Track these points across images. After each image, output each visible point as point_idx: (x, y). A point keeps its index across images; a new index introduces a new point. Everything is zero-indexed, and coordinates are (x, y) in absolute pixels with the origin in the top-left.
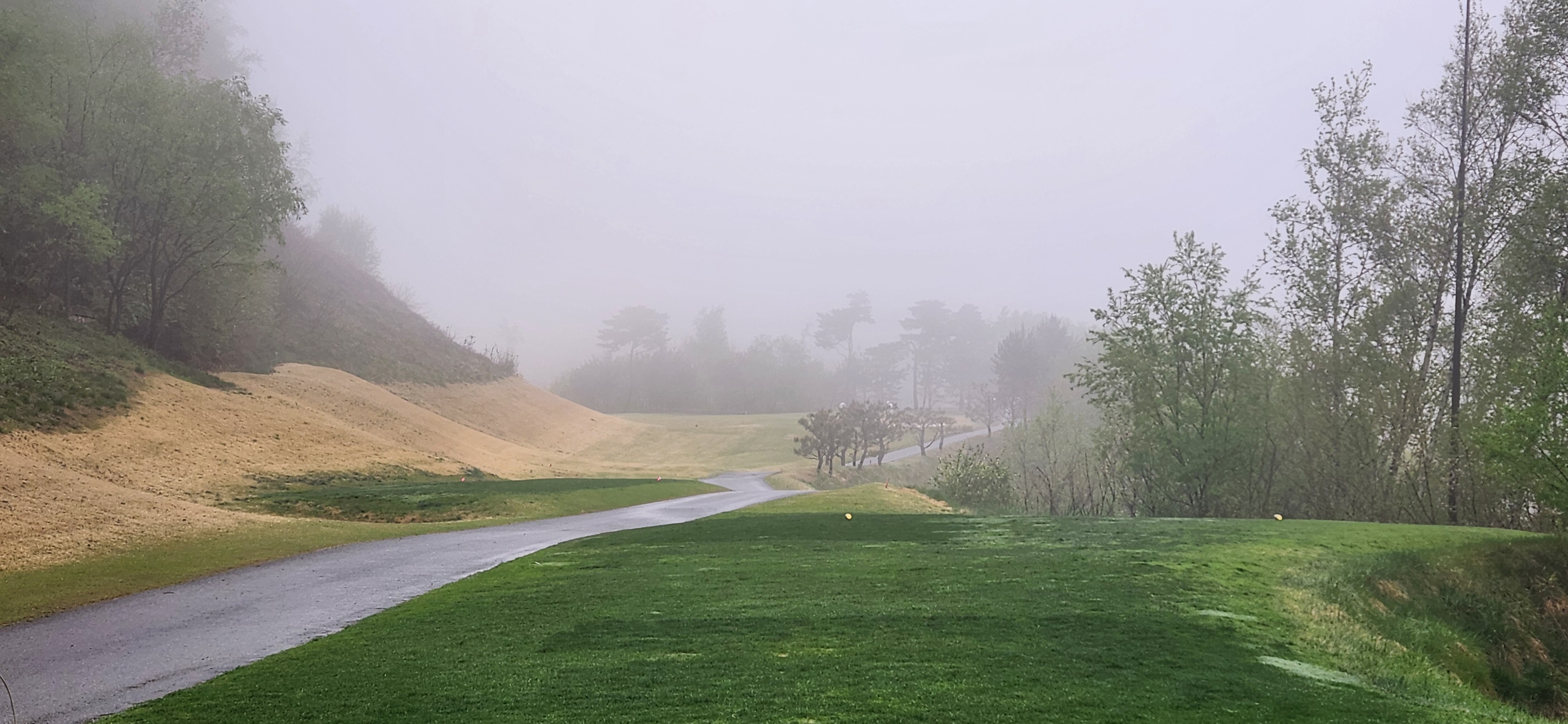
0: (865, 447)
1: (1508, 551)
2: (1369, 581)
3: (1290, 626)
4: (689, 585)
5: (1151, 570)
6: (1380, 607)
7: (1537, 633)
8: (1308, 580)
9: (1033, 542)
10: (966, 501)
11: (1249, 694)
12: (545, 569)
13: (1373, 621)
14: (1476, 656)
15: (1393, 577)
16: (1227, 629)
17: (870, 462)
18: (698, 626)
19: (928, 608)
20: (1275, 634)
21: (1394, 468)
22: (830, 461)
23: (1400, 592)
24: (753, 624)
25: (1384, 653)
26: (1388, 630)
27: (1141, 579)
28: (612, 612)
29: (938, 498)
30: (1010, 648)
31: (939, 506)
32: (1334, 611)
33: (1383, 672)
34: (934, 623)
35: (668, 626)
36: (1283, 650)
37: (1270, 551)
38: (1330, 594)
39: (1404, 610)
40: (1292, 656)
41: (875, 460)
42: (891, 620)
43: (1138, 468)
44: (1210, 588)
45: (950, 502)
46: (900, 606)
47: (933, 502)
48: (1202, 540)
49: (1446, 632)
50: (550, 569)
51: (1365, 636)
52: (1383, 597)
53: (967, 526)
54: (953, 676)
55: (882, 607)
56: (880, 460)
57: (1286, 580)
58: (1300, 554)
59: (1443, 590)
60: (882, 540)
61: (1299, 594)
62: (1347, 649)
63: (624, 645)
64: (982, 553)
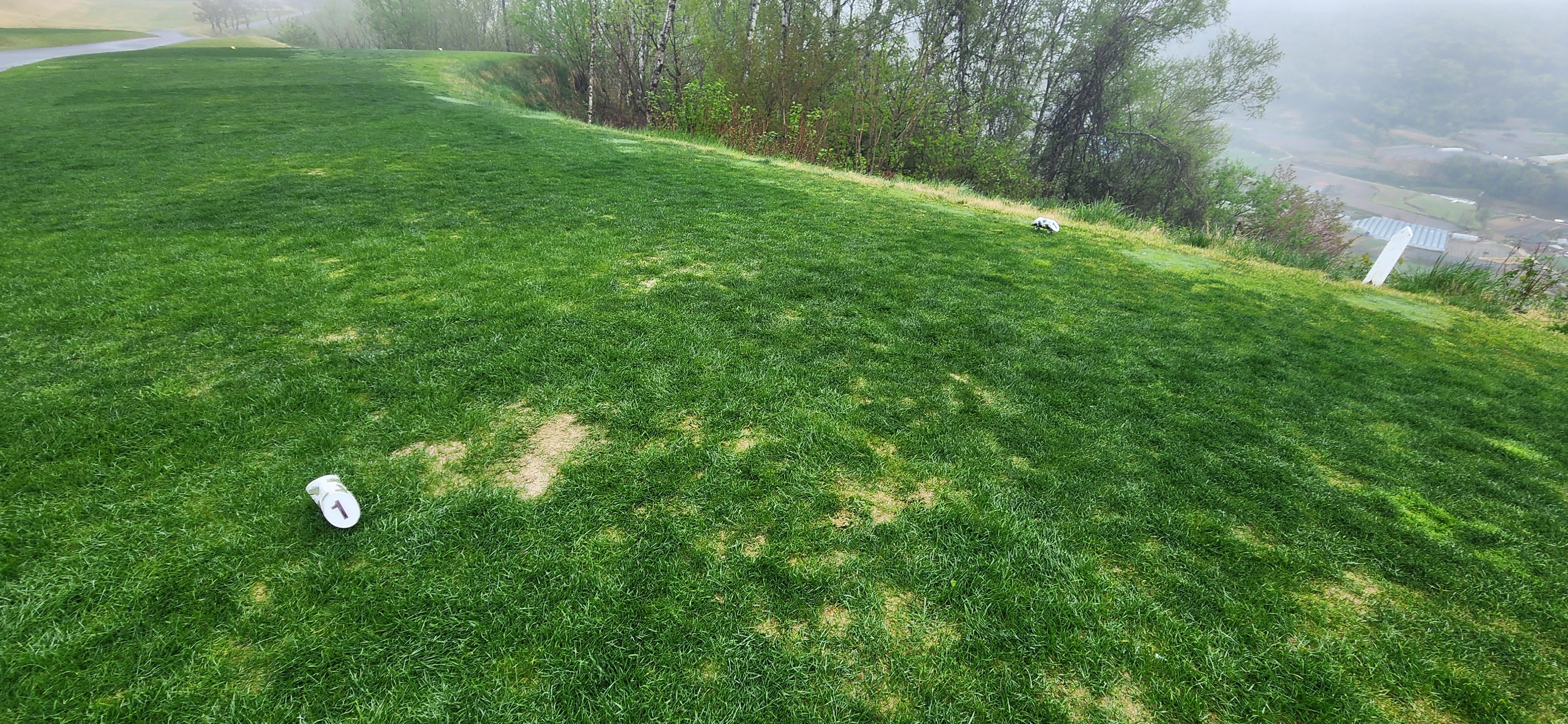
0: (237, 19)
1: (527, 60)
2: (477, 71)
3: (447, 86)
4: (143, 75)
5: (387, 67)
6: (483, 81)
7: (540, 90)
8: (453, 70)
9: (331, 57)
10: (297, 43)
11: (431, 108)
12: (45, 70)
13: (479, 85)
14: (520, 98)
15: (486, 70)
16: (422, 88)
17: (242, 27)
18: (153, 92)
19: (282, 82)
20: (441, 89)
21: (485, 31)
22: (218, 25)
23: (490, 76)
24: (187, 91)
25: (484, 95)
26: (486, 88)
27: (382, 70)
28: (99, 88)
29: (282, 41)
30: (325, 96)
31: (284, 45)
32: (464, 81)
33: (483, 100)
34: (285, 88)
35: (135, 93)
36: (444, 94)
37: (437, 60)
38: (462, 75)
39: (492, 82)
40: (448, 96)
41: (245, 26)
42: (263, 88)
43: (377, 29)
44: (413, 73)
45: (288, 42)
46: (267, 82)
47: (280, 43)
48: (408, 56)
49: (508, 90)
50: (50, 70)
51: (477, 89)
52: (483, 77)
53: (298, 52)
54: (298, 107)
55: (257, 83)
56: (248, 25)
57: (444, 71)
58: (449, 61)
59: (506, 75)
60: (254, 57)
61: (450, 75)
62: (470, 93)
63: (109, 101)
64: (306, 61)
